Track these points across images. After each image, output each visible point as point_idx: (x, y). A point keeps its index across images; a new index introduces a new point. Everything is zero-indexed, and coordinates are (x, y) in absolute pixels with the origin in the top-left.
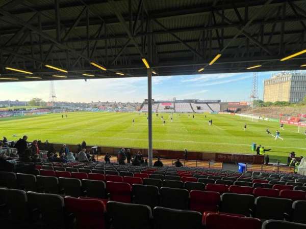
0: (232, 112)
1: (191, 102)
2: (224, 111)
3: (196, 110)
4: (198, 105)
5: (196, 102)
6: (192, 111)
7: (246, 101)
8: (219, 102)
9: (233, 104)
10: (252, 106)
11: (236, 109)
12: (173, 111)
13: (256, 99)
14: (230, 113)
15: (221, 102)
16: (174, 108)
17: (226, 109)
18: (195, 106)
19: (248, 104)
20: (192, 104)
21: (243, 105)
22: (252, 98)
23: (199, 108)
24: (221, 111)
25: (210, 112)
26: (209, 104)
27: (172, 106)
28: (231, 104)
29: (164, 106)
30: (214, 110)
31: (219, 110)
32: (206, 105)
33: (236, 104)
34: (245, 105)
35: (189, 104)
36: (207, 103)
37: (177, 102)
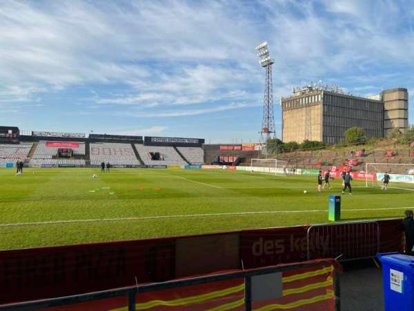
0: (230, 164)
1: (133, 141)
2: (212, 164)
3: (148, 161)
4: (155, 149)
5: (149, 141)
6: (137, 162)
7: (253, 142)
8: (200, 143)
9: (230, 149)
10: (265, 152)
11: (235, 159)
12: (83, 162)
13: (272, 136)
14: (224, 167)
15: (206, 143)
16: (86, 156)
17: (216, 160)
18: (144, 151)
19: (257, 148)
20: (137, 146)
21: (247, 149)
22: (265, 135)
23: (155, 157)
24: (206, 162)
25: (183, 165)
26: (179, 148)
27: (81, 149)
28: (226, 148)
29: (54, 150)
30: (191, 161)
31: (202, 160)
32: (172, 148)
33: (236, 148)
34: (251, 149)
35: (129, 146)
36: (176, 144)
37: (94, 139)
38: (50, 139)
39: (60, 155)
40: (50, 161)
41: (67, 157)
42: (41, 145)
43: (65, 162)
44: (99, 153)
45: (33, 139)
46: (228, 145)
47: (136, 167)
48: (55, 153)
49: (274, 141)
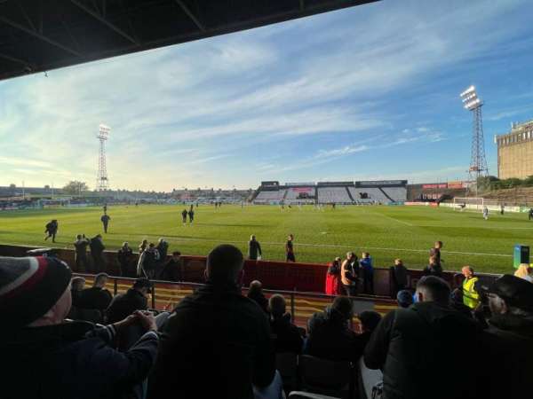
0: (433, 201)
1: (347, 185)
2: (415, 201)
3: (358, 199)
4: (363, 191)
5: (359, 185)
6: (349, 200)
7: (459, 181)
8: (403, 184)
9: (435, 188)
10: (474, 189)
11: (439, 196)
12: (314, 201)
13: (483, 174)
14: (427, 203)
15: (409, 183)
16: (316, 197)
17: (419, 197)
18: (355, 192)
19: (465, 186)
20: (349, 188)
21: (454, 187)
22: (474, 174)
23: (364, 196)
24: (409, 199)
25: (386, 202)
26: (383, 189)
27: (312, 193)
28: (429, 186)
29: (297, 194)
30: (395, 199)
31: (405, 198)
32: (377, 189)
33: (440, 186)
34: (459, 187)
35: (344, 189)
36: (380, 186)
37: (321, 185)
38: (295, 187)
39: (302, 196)
40: (296, 201)
41: (305, 198)
42: (290, 191)
43: (303, 201)
44: (324, 195)
45: (286, 187)
46: (431, 184)
47: (349, 204)
48: (298, 195)
49: (486, 178)
